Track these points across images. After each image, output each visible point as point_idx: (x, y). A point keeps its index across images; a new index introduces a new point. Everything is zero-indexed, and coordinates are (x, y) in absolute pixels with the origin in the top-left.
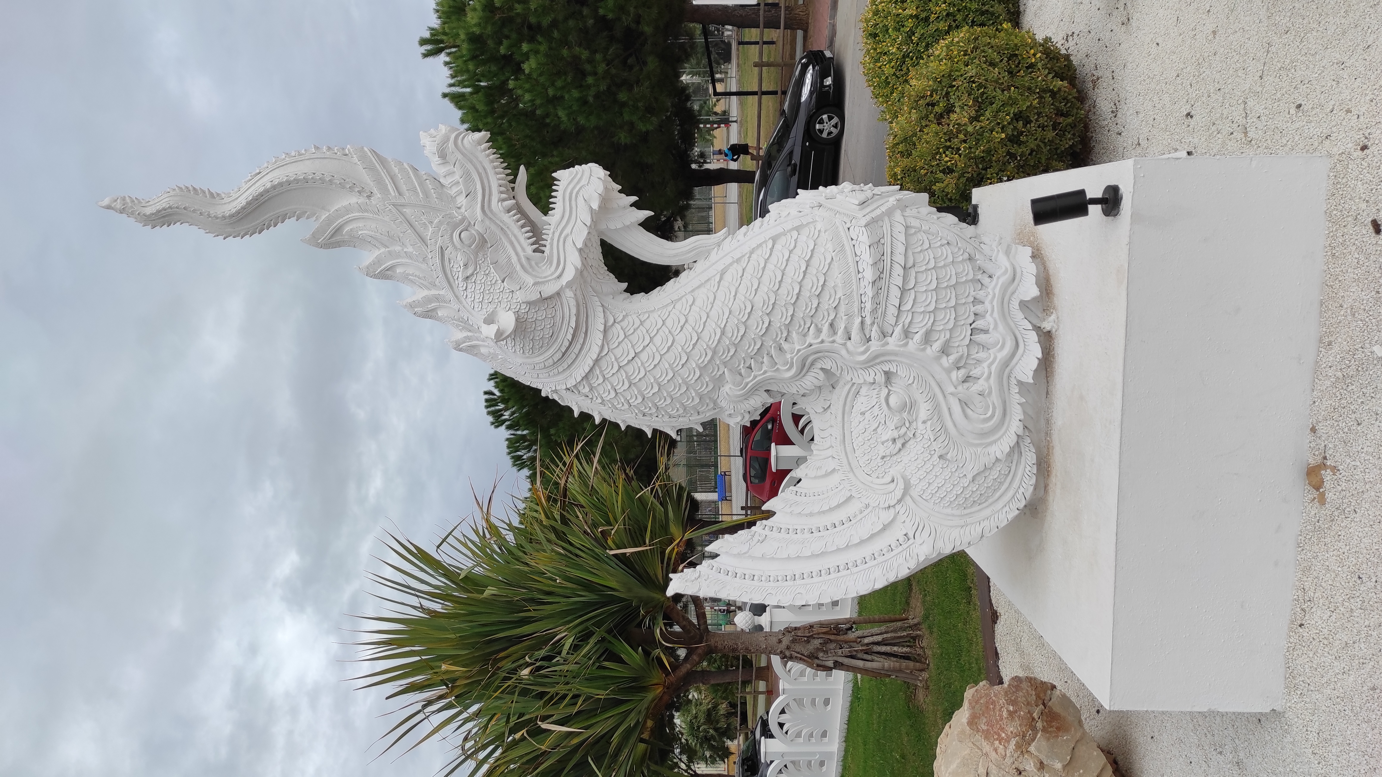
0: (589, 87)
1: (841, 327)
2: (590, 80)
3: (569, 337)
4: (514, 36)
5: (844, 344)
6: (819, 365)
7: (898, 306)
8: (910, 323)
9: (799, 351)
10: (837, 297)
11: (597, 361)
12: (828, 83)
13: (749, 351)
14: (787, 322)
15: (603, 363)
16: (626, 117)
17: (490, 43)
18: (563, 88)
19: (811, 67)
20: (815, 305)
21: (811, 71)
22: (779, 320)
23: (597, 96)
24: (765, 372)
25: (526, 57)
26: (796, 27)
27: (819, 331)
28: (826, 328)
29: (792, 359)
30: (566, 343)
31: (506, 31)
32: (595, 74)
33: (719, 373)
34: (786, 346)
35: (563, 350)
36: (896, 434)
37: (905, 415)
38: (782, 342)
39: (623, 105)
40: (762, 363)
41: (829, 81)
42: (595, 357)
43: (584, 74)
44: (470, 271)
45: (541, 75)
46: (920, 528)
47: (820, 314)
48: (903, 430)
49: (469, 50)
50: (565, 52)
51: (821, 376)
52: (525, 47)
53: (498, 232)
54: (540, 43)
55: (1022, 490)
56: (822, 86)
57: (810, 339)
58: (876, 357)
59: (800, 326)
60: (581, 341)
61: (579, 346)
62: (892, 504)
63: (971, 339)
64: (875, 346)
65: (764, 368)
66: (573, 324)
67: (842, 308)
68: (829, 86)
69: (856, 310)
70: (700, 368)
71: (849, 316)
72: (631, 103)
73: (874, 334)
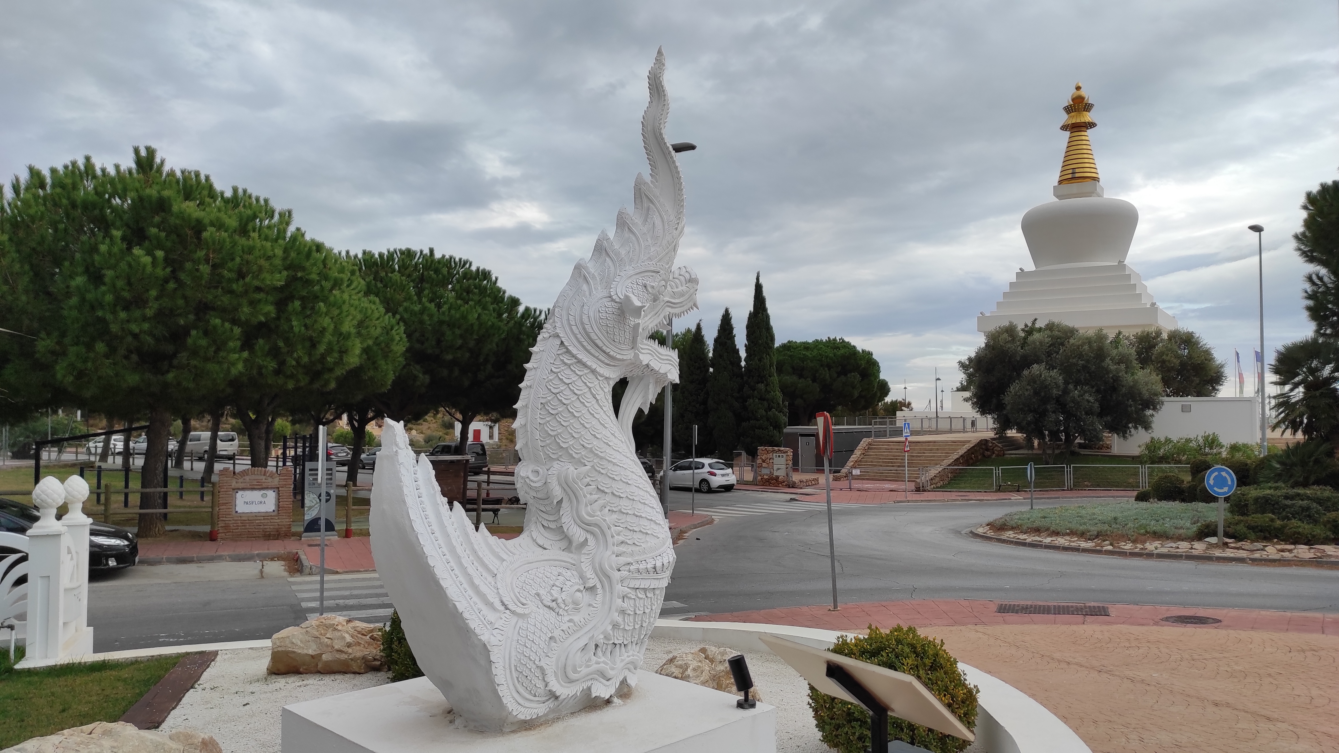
0: (114, 312)
1: (622, 548)
2: (123, 315)
3: (612, 353)
4: (169, 244)
5: (613, 553)
6: (589, 537)
7: (641, 587)
8: (630, 598)
9: (605, 520)
10: (642, 544)
11: (593, 371)
12: (110, 562)
13: (601, 484)
14: (623, 510)
15: (591, 376)
16: (73, 350)
17: (157, 219)
18: (114, 286)
19: (126, 543)
20: (635, 529)
21: (122, 544)
22: (624, 504)
23: (102, 320)
24: (585, 496)
25: (149, 253)
26: (143, 525)
27: (618, 534)
28: (621, 538)
29: (597, 516)
30: (608, 350)
31: (174, 237)
32: (128, 321)
33: (586, 462)
34: (607, 510)
35: (604, 348)
36: (560, 601)
37: (571, 606)
38: (608, 508)
39: (90, 347)
40: (591, 494)
41: (112, 563)
42: (598, 370)
43: (126, 308)
44: (650, 290)
45: (130, 265)
46: (502, 633)
47: (628, 533)
48: (563, 606)
49: (150, 197)
50: (153, 293)
51: (582, 539)
52: (160, 254)
53: (657, 310)
54: (164, 269)
55: (523, 709)
56: (108, 557)
57: (613, 528)
58: (608, 577)
59: (619, 520)
60: (606, 361)
61: (603, 359)
62: (510, 607)
63: (615, 644)
64: (616, 575)
65: (588, 496)
66: (618, 356)
67: (634, 548)
68: (107, 564)
69: (636, 558)
70: (591, 448)
71: (632, 554)
72: (92, 355)
73: (624, 573)
